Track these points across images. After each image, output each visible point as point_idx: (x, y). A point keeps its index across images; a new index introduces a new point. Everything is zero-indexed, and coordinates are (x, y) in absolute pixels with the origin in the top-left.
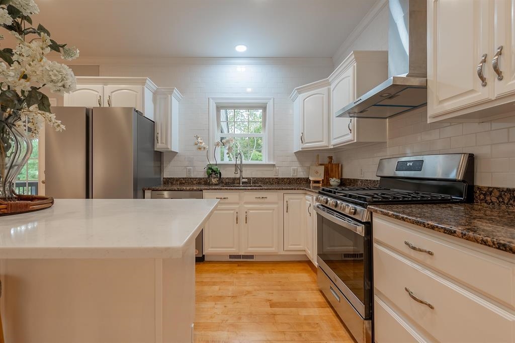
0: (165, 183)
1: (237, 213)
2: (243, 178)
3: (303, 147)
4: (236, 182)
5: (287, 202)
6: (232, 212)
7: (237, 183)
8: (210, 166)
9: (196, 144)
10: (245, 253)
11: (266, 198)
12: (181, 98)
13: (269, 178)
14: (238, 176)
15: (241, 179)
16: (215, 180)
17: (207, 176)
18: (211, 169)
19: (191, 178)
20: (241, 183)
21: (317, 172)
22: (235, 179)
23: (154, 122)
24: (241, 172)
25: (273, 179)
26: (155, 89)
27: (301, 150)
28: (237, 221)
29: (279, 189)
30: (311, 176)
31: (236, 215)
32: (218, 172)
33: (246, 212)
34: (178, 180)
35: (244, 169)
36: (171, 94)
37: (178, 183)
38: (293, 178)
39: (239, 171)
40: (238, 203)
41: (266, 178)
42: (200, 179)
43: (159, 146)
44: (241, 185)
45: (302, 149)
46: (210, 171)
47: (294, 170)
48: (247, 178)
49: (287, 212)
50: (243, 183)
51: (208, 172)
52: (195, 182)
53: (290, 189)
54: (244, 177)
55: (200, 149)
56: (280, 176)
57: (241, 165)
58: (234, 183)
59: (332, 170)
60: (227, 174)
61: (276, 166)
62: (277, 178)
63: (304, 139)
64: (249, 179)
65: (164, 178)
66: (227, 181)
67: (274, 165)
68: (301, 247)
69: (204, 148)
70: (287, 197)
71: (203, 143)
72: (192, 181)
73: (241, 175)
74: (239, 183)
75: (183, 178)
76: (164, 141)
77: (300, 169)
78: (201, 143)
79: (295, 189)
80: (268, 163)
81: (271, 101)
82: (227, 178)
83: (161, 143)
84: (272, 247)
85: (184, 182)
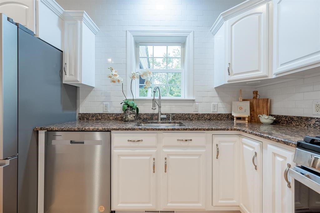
0: (80, 119)
1: (154, 159)
2: (162, 114)
3: (229, 79)
4: (154, 118)
5: (217, 145)
6: (148, 158)
7: (156, 119)
8: (126, 101)
9: (110, 77)
10: (164, 209)
11: (191, 140)
12: (97, 31)
13: (189, 114)
14: (156, 112)
15: (160, 114)
16: (131, 116)
17: (123, 112)
18: (127, 104)
19: (107, 114)
20: (159, 119)
21: (241, 108)
22: (153, 115)
23: (62, 52)
24: (160, 107)
25: (193, 115)
26: (62, 12)
27: (227, 83)
28: (154, 169)
29: (208, 130)
30: (235, 112)
31: (152, 161)
32: (134, 107)
33: (166, 159)
34: (94, 115)
35: (162, 104)
36: (81, 20)
37: (94, 118)
38: (214, 114)
39: (157, 107)
40: (155, 147)
41: (185, 114)
42: (117, 115)
43: (68, 79)
44: (159, 121)
45: (228, 81)
46: (126, 106)
47: (214, 106)
48: (165, 114)
49: (217, 158)
50: (161, 119)
51: (123, 108)
52: (111, 118)
53: (221, 129)
54: (162, 112)
55: (114, 82)
56: (200, 112)
57: (160, 100)
58: (152, 119)
59: (258, 106)
60: (144, 109)
61: (196, 101)
62: (197, 114)
63: (232, 70)
64: (168, 115)
65: (79, 114)
66: (145, 117)
67: (193, 101)
68: (234, 202)
69: (119, 81)
70: (217, 140)
71: (118, 76)
72: (109, 117)
73: (160, 111)
74: (158, 119)
75: (99, 114)
76: (73, 73)
77: (221, 105)
78: (115, 75)
79: (228, 130)
80: (186, 98)
81: (191, 34)
82: (145, 114)
83: (71, 75)
84: (198, 202)
85: (100, 117)
